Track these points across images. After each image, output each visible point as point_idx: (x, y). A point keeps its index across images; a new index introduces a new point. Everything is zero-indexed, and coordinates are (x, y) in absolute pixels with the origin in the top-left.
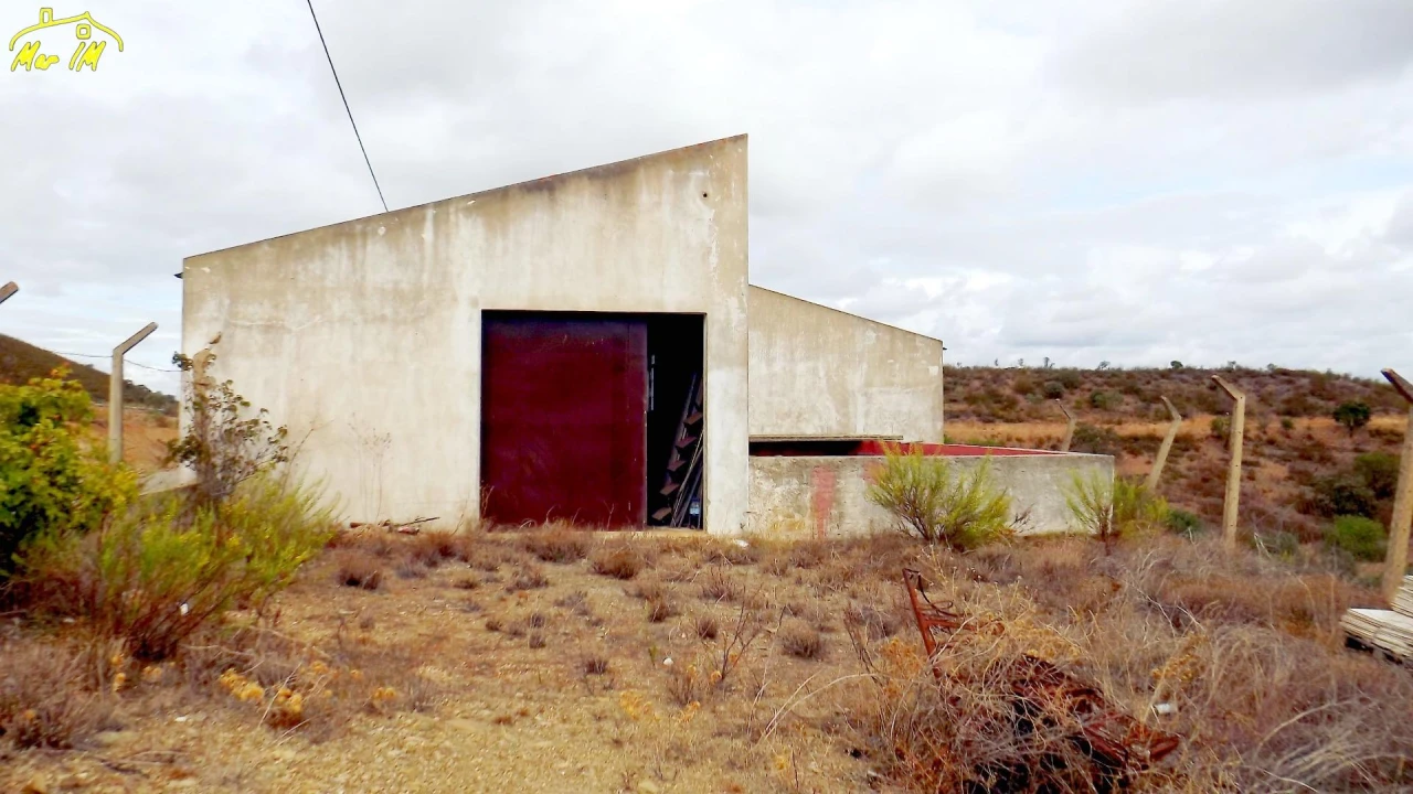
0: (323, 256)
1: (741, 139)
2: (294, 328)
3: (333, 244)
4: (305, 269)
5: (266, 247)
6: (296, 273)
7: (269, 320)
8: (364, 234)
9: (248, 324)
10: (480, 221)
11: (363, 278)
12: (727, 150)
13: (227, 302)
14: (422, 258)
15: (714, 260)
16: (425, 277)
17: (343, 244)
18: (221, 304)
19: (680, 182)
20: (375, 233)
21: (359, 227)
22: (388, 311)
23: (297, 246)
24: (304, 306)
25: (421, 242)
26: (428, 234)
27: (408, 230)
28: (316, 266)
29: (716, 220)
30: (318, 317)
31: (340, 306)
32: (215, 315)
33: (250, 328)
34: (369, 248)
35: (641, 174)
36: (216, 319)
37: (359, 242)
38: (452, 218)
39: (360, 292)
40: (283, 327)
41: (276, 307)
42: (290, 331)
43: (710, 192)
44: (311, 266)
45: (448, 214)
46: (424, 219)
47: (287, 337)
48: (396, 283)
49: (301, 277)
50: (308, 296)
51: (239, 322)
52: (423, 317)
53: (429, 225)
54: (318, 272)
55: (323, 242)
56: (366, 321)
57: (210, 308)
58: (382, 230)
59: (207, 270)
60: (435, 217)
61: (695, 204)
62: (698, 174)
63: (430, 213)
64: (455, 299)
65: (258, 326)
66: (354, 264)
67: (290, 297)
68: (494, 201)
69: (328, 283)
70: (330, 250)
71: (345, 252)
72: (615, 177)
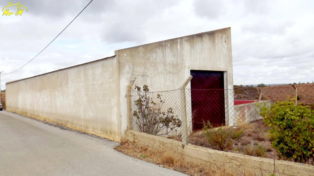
0: (156, 52)
1: (230, 28)
2: (150, 76)
3: (158, 48)
4: (152, 56)
5: (141, 48)
6: (150, 57)
7: (143, 73)
8: (165, 45)
9: (138, 74)
10: (189, 44)
11: (165, 59)
12: (228, 31)
13: (132, 66)
14: (178, 54)
15: (227, 58)
16: (179, 60)
17: (161, 48)
18: (130, 67)
19: (222, 37)
20: (167, 45)
21: (164, 43)
22: (171, 70)
23: (149, 48)
24: (152, 68)
25: (177, 49)
26: (179, 47)
27: (175, 45)
28: (154, 55)
29: (227, 48)
30: (156, 72)
31: (161, 68)
32: (129, 71)
33: (138, 75)
34: (166, 50)
35: (216, 35)
36: (129, 72)
37: (164, 48)
38: (183, 42)
39: (165, 64)
40: (147, 75)
41: (145, 68)
42: (149, 76)
43: (226, 41)
44: (153, 55)
45: (183, 41)
46: (178, 42)
47: (148, 78)
48: (173, 61)
49: (151, 59)
50: (153, 65)
51: (136, 74)
52: (179, 72)
53: (179, 44)
54: (155, 57)
55: (156, 47)
56: (167, 73)
57: (127, 69)
58: (169, 45)
59: (125, 55)
60: (180, 42)
61: (224, 43)
62: (224, 36)
63: (179, 40)
64: (185, 67)
65: (141, 75)
66: (163, 55)
67: (148, 65)
68: (192, 38)
69: (158, 61)
70: (158, 50)
71: (161, 51)
72: (212, 34)
